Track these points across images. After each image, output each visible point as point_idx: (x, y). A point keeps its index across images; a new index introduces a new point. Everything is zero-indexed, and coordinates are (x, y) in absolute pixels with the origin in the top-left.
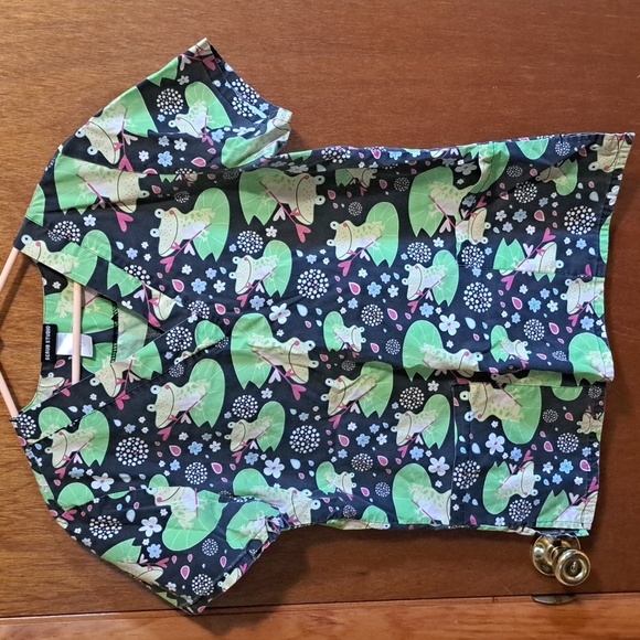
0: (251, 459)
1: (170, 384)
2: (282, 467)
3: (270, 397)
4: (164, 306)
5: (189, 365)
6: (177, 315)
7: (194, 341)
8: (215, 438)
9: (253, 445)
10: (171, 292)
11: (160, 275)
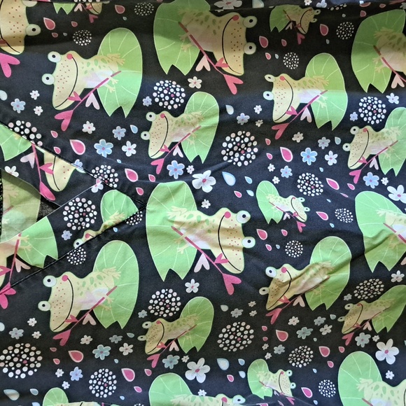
0: (169, 362)
1: (69, 274)
2: (208, 369)
3: (196, 290)
4: (59, 173)
5: (93, 248)
6: (77, 184)
7: (99, 215)
8: (126, 340)
9: (174, 346)
10: (69, 155)
11: (54, 134)
